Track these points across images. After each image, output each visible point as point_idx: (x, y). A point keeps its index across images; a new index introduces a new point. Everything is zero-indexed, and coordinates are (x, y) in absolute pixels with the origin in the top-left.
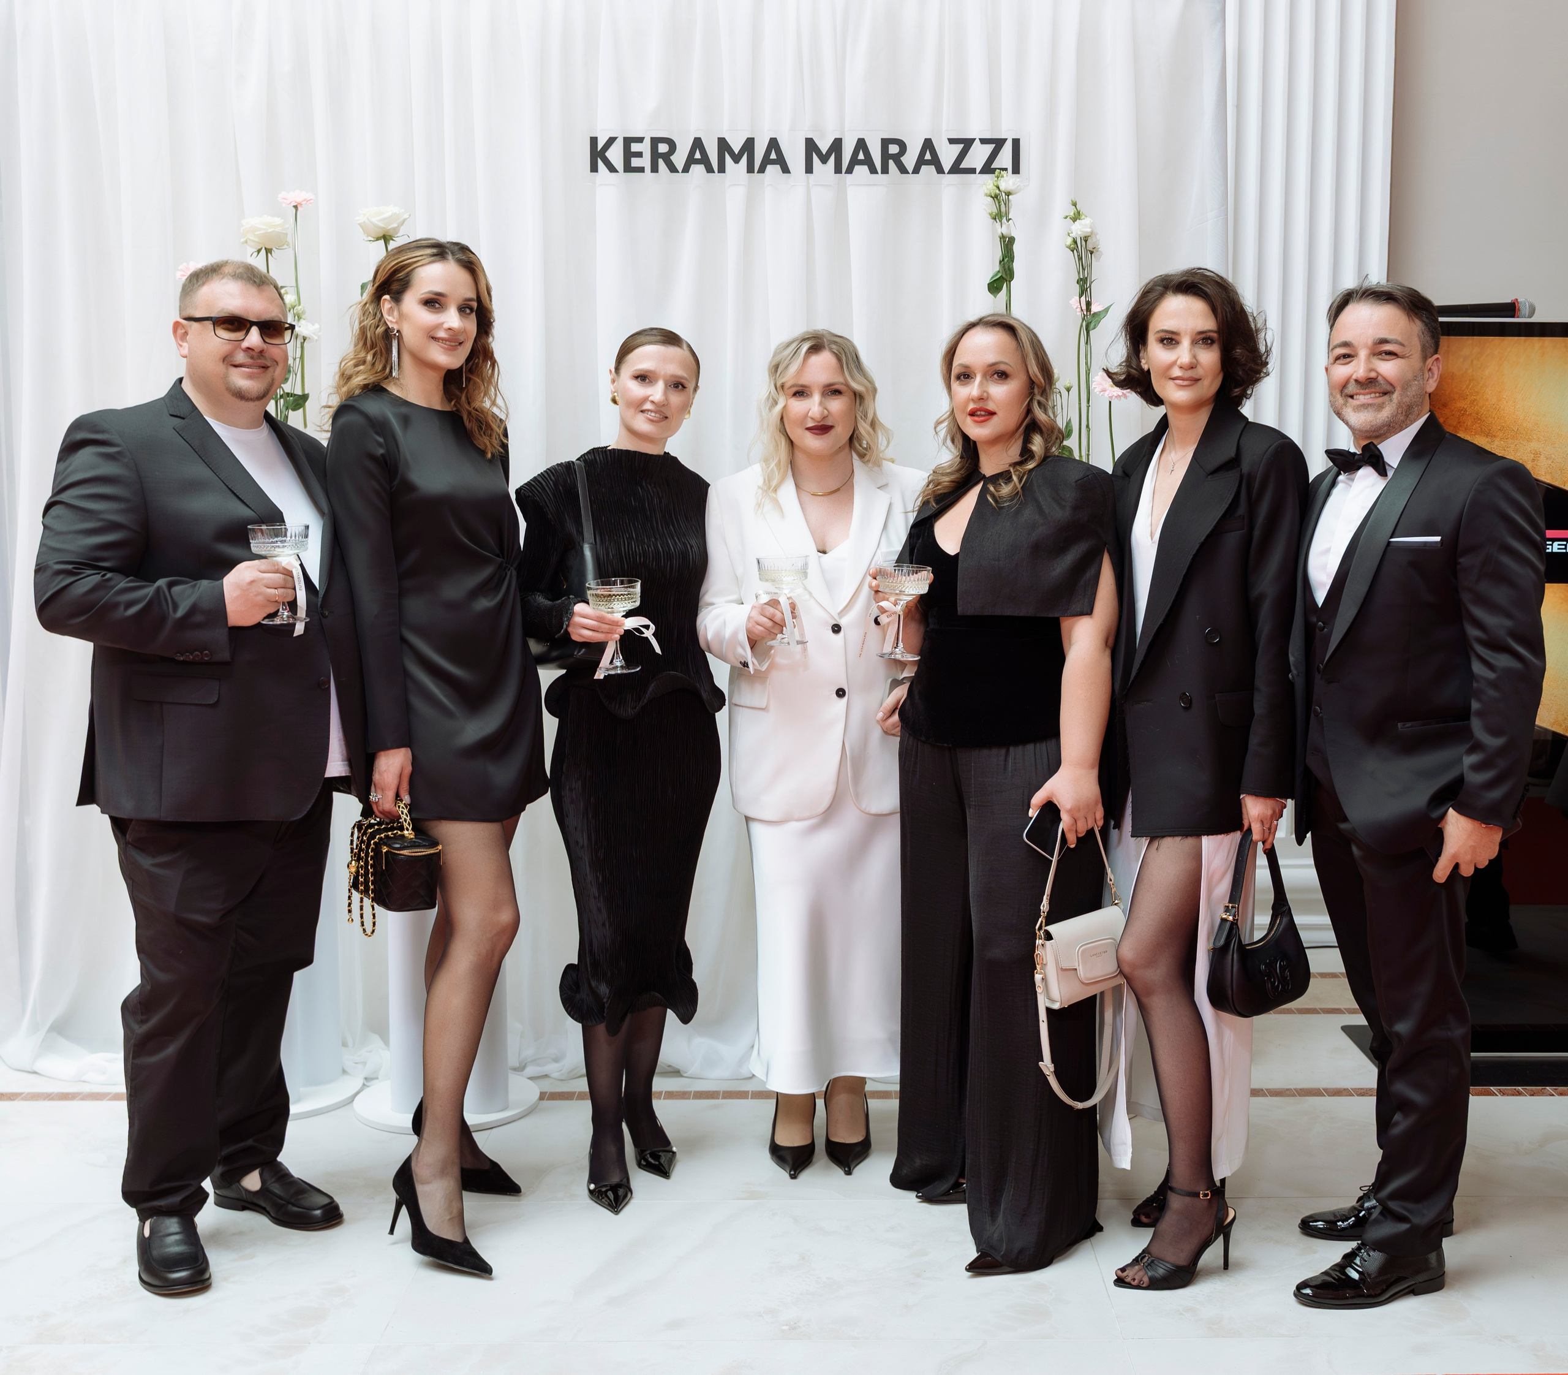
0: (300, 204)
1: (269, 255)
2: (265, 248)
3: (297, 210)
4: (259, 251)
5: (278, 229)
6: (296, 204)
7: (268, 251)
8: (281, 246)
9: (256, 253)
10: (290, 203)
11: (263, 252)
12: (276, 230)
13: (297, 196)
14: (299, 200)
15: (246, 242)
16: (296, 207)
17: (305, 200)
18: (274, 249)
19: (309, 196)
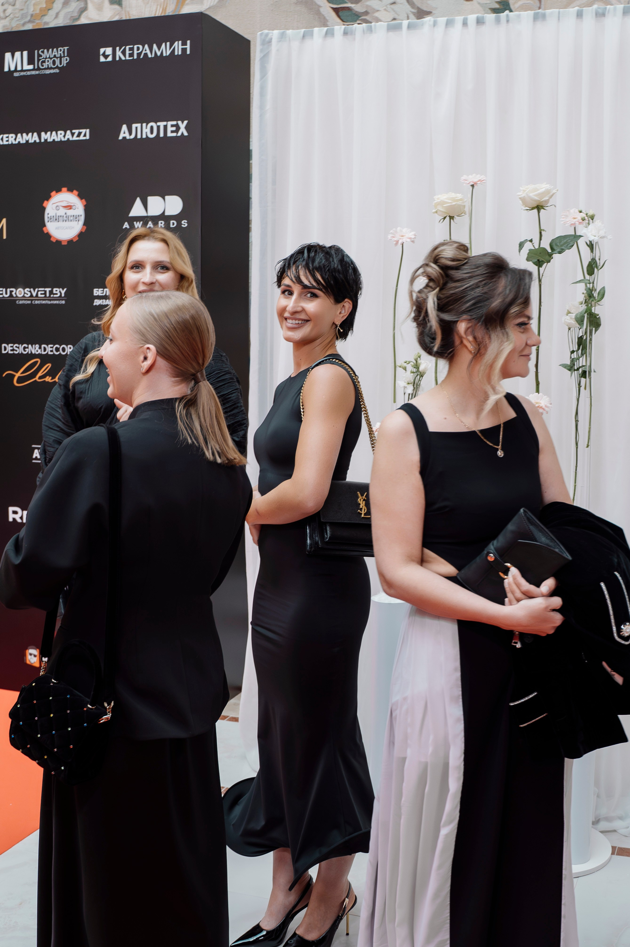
0: (476, 183)
1: (452, 220)
2: (449, 216)
3: (473, 188)
4: (445, 218)
5: (459, 203)
6: (473, 184)
7: (451, 218)
8: (460, 215)
9: (443, 220)
10: (469, 183)
11: (448, 219)
12: (458, 203)
13: (473, 178)
14: (475, 180)
15: (436, 212)
16: (473, 186)
17: (479, 181)
18: (455, 216)
19: (482, 177)
